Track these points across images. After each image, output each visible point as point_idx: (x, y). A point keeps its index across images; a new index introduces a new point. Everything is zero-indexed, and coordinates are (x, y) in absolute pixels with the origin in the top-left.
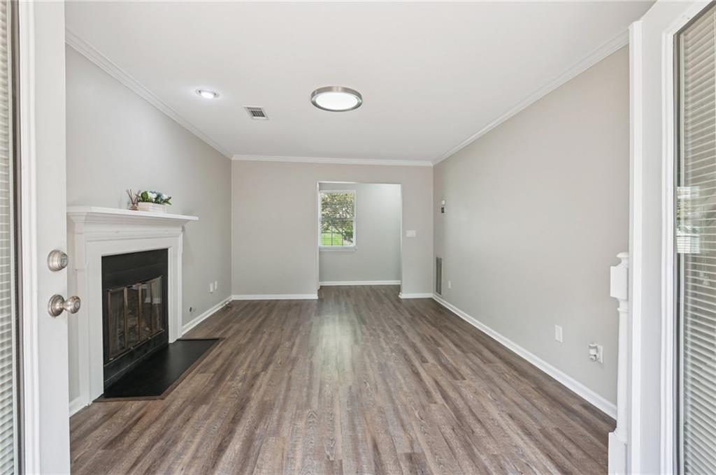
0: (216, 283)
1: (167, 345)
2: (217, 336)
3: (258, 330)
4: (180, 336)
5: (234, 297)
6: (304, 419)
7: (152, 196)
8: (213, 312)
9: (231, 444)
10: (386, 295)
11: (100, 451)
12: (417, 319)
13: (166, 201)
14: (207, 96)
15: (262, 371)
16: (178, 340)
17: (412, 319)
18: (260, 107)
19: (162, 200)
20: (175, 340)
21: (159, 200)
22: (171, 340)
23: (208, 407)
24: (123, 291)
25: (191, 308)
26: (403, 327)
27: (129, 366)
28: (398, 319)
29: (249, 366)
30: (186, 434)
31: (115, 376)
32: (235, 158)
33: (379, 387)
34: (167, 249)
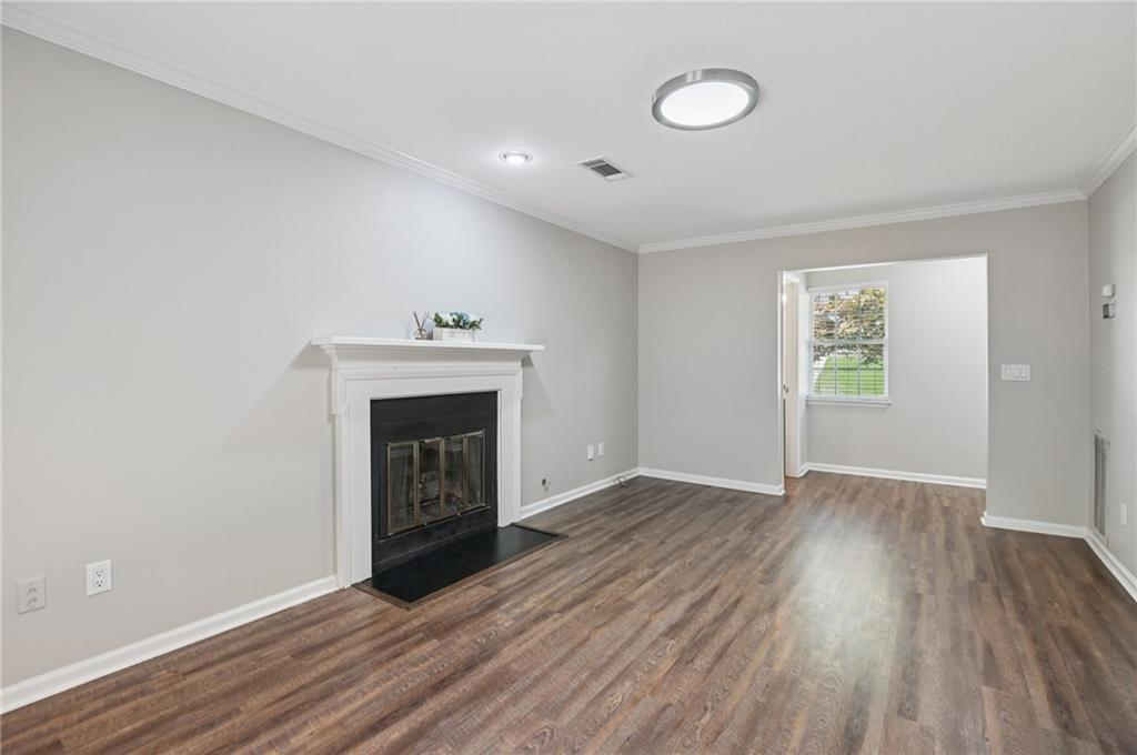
0: (601, 446)
1: (495, 529)
2: (559, 531)
3: (623, 536)
4: (516, 519)
5: (642, 471)
6: (523, 738)
7: (447, 318)
8: (592, 491)
9: (394, 726)
10: (946, 511)
11: (288, 657)
12: (986, 588)
13: (474, 325)
14: (516, 161)
15: (559, 612)
16: (512, 525)
17: (972, 586)
18: (599, 157)
19: (465, 324)
20: (508, 524)
21: (460, 323)
22: (502, 523)
23: (438, 644)
24: (412, 446)
25: (544, 482)
26: (928, 600)
27: (422, 547)
28: (931, 579)
29: (549, 597)
30: (372, 678)
31: (395, 557)
32: (642, 250)
33: (727, 733)
34: (496, 393)
